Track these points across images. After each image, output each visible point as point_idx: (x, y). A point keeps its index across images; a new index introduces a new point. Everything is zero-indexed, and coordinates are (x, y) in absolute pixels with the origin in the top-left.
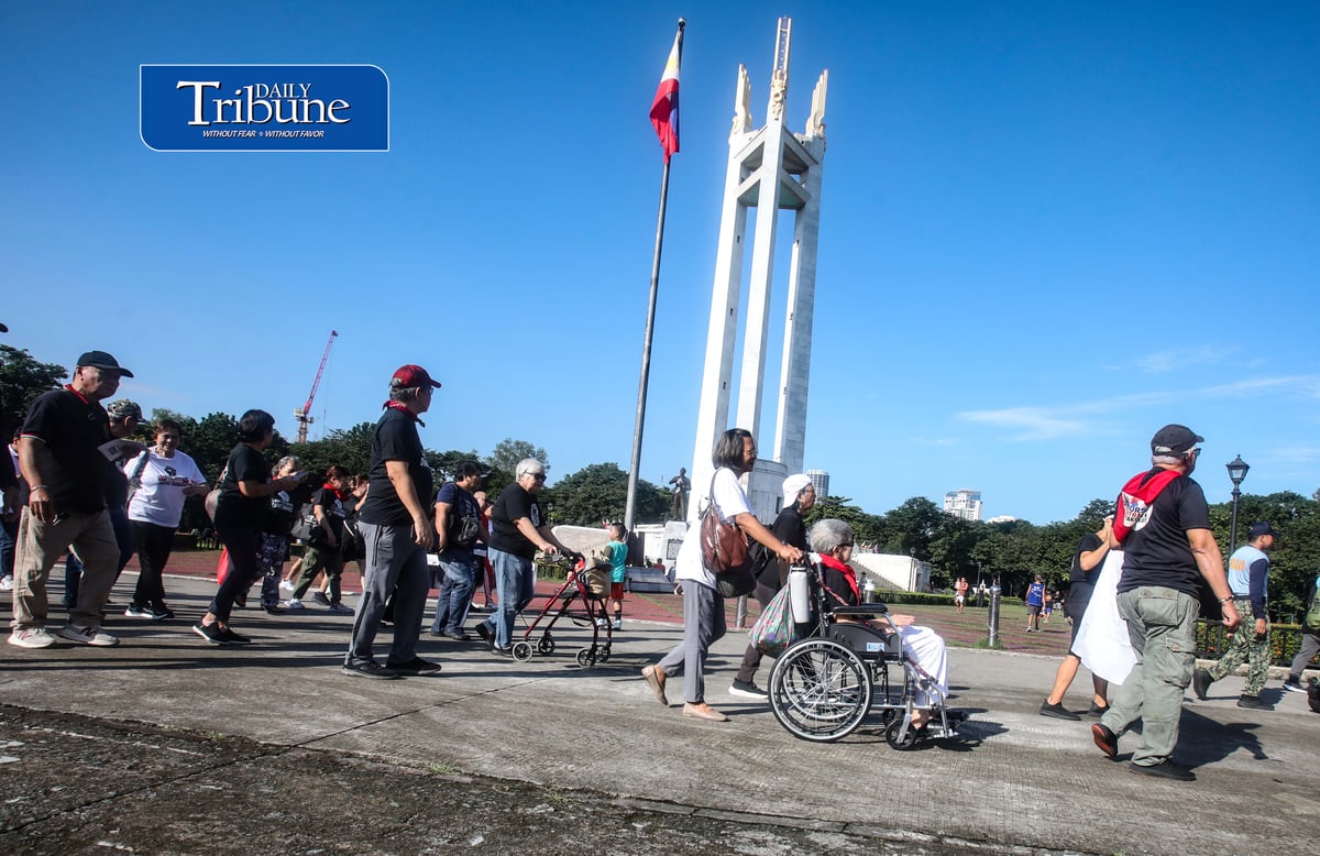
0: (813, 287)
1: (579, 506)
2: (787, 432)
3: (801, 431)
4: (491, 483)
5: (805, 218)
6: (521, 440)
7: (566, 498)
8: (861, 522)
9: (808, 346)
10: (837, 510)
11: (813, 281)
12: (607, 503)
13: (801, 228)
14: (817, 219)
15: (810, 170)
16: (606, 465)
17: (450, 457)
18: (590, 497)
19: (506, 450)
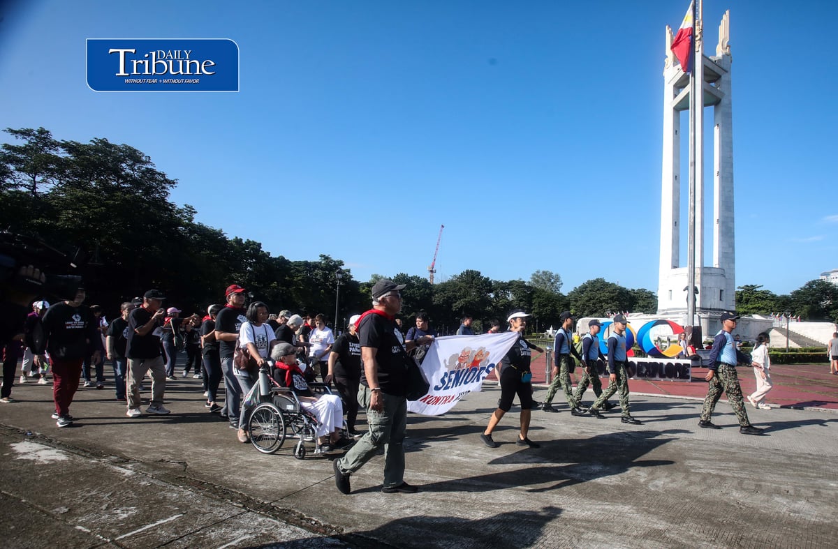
0: (732, 151)
1: (584, 305)
2: (722, 247)
3: (732, 246)
4: (534, 296)
5: (722, 108)
6: (546, 270)
7: (576, 301)
8: (772, 300)
9: (732, 190)
10: (753, 294)
11: (731, 148)
12: (601, 302)
13: (719, 116)
14: (731, 108)
15: (722, 77)
16: (598, 279)
17: (511, 283)
18: (591, 299)
19: (538, 277)
